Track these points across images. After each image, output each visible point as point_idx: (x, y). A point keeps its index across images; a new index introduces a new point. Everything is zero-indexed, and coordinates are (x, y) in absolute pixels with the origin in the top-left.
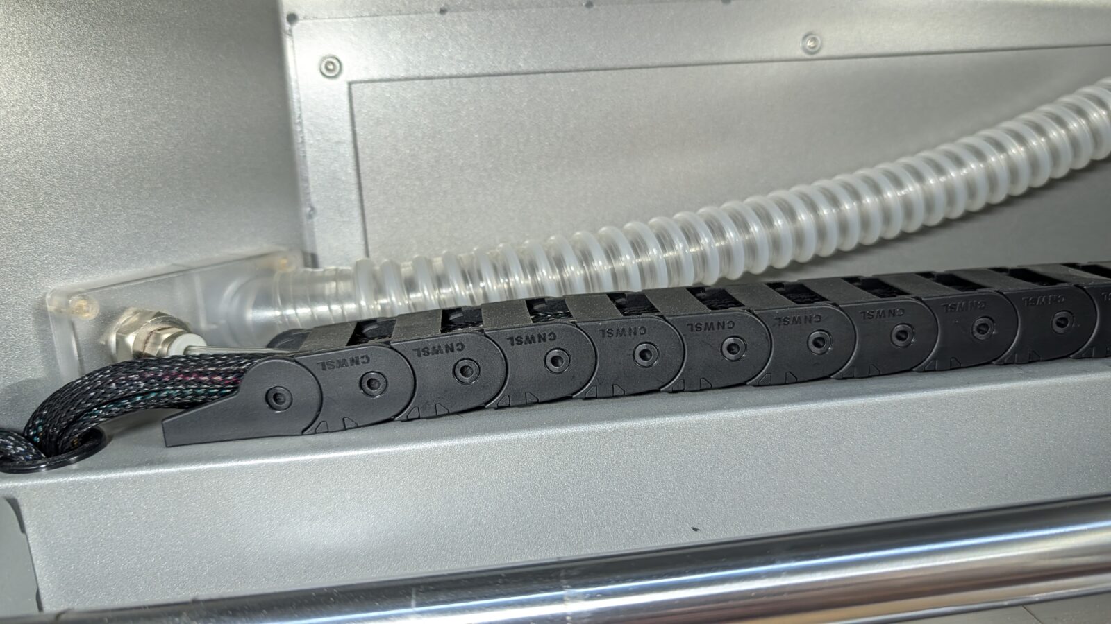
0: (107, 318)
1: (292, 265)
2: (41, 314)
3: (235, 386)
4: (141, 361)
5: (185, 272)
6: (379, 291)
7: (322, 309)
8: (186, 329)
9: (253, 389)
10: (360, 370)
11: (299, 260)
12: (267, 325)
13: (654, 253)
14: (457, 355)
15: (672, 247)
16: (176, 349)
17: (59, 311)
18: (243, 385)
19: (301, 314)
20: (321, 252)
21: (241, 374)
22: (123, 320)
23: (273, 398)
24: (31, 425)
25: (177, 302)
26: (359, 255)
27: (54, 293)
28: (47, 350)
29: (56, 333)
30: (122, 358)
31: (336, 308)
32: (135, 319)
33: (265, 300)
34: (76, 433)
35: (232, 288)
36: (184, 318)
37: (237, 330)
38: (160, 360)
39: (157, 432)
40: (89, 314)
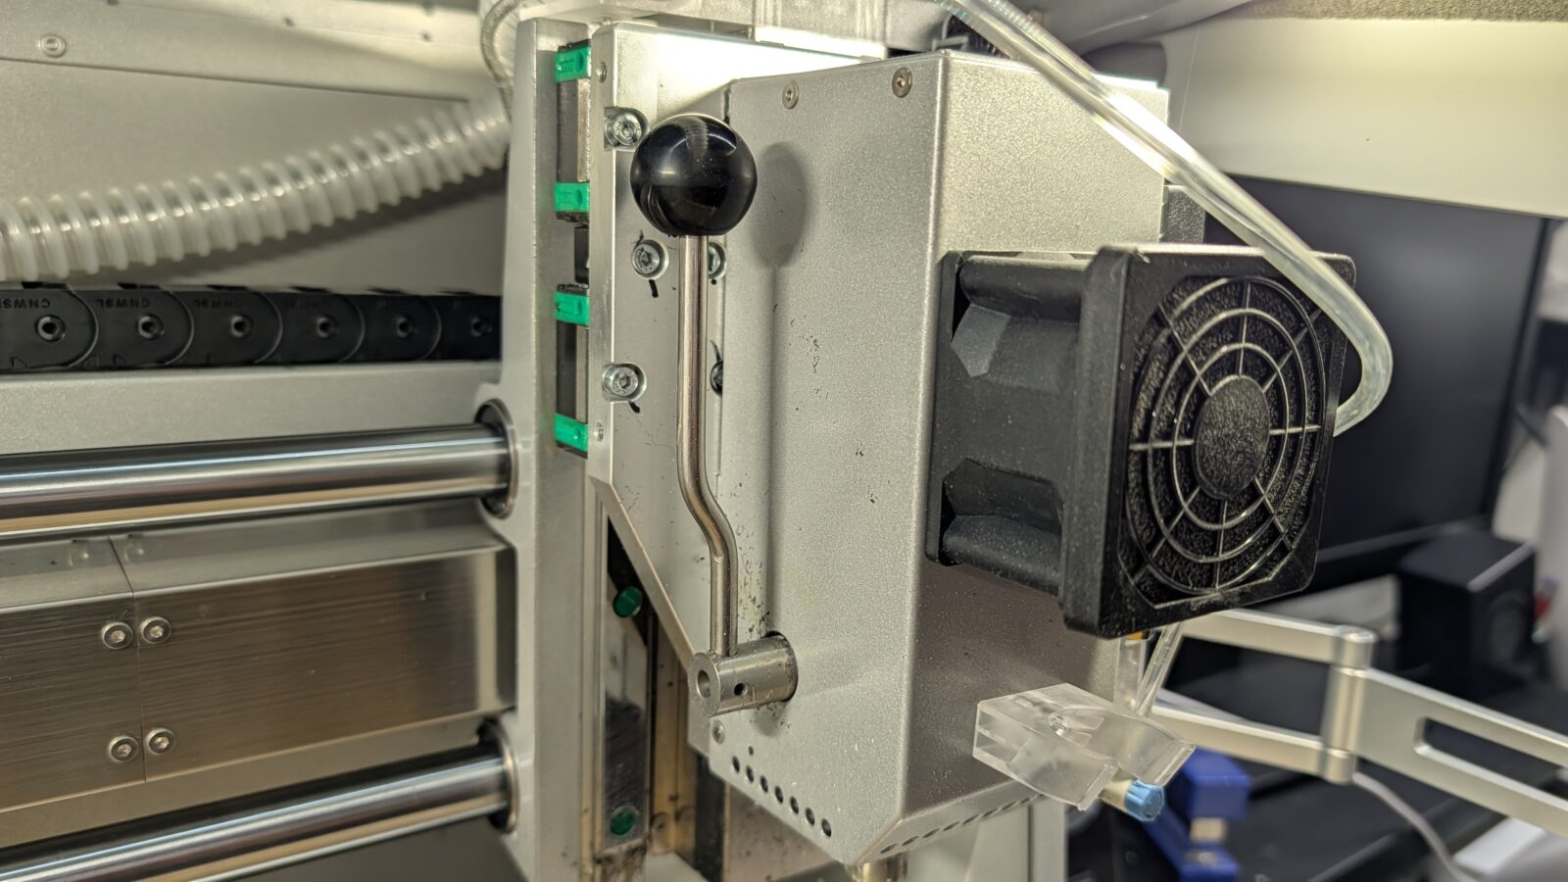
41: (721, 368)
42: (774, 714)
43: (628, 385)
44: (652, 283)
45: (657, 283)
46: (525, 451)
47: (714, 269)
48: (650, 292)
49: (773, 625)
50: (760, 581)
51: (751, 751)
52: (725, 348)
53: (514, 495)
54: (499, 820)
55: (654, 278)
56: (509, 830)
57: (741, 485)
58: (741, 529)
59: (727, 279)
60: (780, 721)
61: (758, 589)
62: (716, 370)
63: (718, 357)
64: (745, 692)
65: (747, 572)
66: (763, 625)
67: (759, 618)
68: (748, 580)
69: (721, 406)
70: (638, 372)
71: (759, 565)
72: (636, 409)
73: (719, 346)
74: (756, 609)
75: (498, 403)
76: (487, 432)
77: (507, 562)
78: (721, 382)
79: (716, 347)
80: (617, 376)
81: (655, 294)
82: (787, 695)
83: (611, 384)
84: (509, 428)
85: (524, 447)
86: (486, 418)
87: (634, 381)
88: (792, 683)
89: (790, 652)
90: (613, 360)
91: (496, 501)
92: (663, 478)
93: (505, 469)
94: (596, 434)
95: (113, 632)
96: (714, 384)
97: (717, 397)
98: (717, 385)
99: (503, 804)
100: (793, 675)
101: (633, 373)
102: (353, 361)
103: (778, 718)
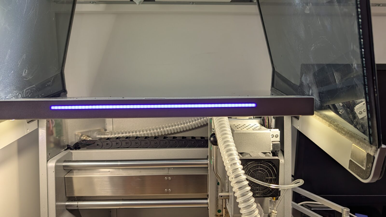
0: (82, 136)
1: (103, 131)
2: (75, 135)
3: (94, 143)
4: (85, 140)
5: (90, 131)
6: (111, 135)
7: (105, 136)
8: (90, 137)
9: (96, 144)
10: (106, 143)
11: (104, 130)
12: (99, 137)
13: (145, 132)
14: (116, 142)
15: (151, 131)
16: (89, 139)
17: (77, 134)
18: (95, 143)
19: (103, 136)
20: (107, 129)
21: (95, 142)
22: (83, 136)
23: (98, 145)
24: (73, 146)
25: (89, 134)
26: (112, 130)
27: (77, 132)
28: (75, 138)
29: (76, 137)
30: (83, 140)
31: (107, 136)
32: (85, 136)
33: (99, 135)
34: (78, 147)
35: (96, 133)
36: (90, 136)
37: (96, 138)
38: (87, 140)
39: (86, 148)
40: (80, 135)
64: (222, 197)
82: (229, 198)
89: (229, 194)
95: (166, 178)
99: (207, 206)
100: (229, 196)
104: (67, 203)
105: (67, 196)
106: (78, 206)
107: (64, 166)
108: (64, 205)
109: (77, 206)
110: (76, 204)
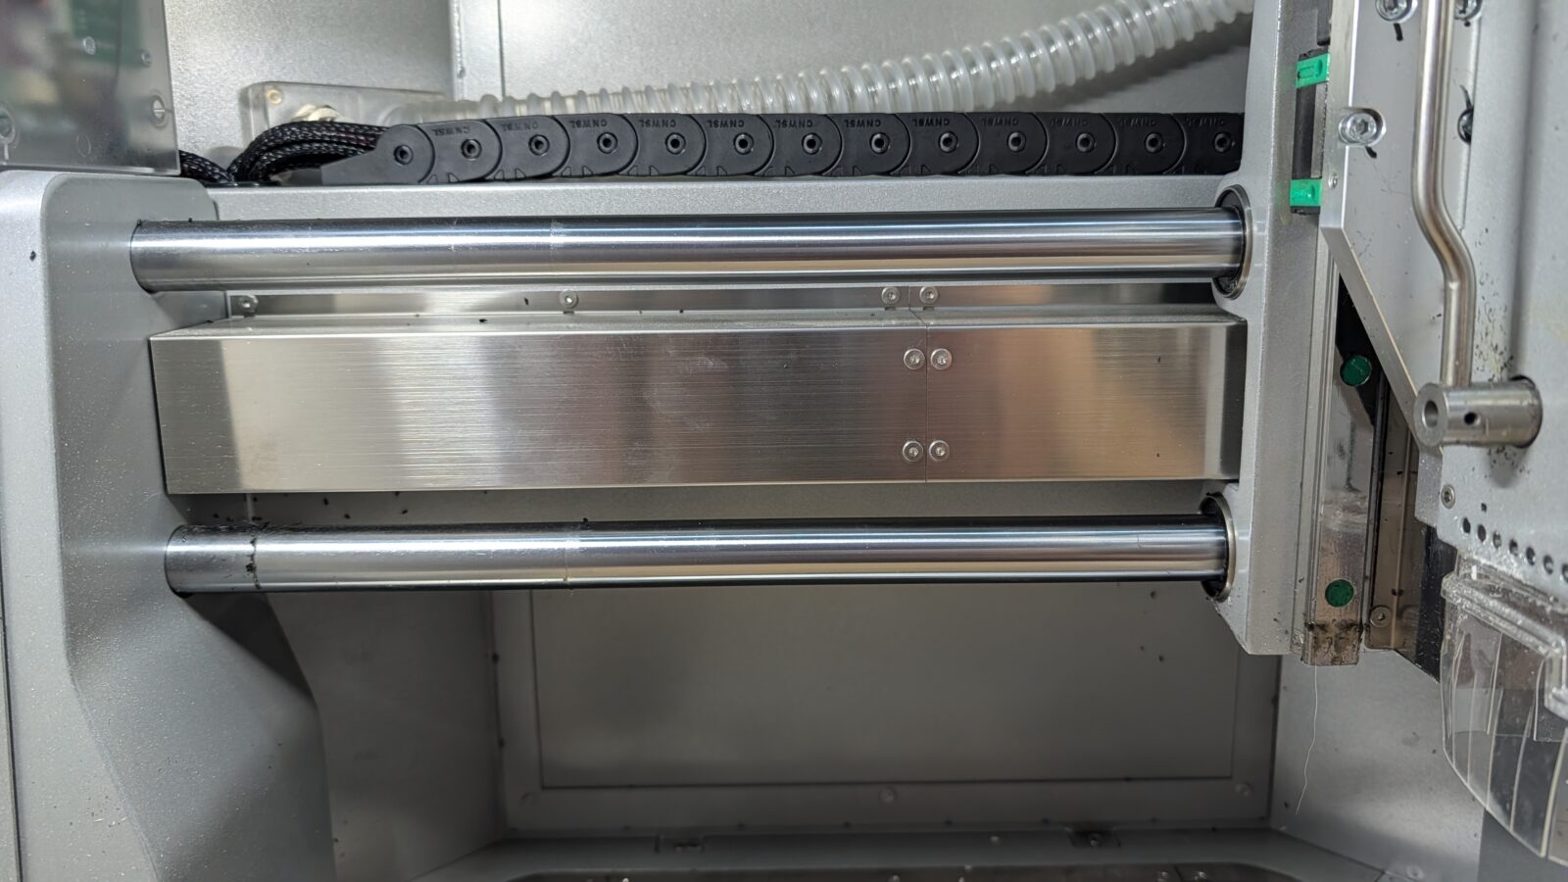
3: (375, 142)
9: (384, 147)
17: (257, 98)
18: (380, 143)
21: (379, 137)
23: (400, 153)
24: (229, 167)
41: (1471, 119)
42: (1513, 463)
43: (1366, 130)
44: (1397, 27)
45: (1402, 27)
46: (1260, 234)
47: (1469, 11)
48: (1394, 35)
49: (1516, 369)
50: (1504, 327)
51: (1484, 507)
52: (1477, 92)
53: (1247, 275)
54: (1214, 586)
55: (1400, 22)
56: (1223, 599)
57: (1487, 230)
58: (1485, 276)
59: (1483, 21)
60: (1519, 468)
61: (1502, 335)
62: (1465, 118)
63: (1468, 102)
64: (1478, 422)
65: (1490, 320)
66: (1505, 371)
67: (1501, 364)
68: (1490, 329)
69: (1469, 155)
70: (1377, 118)
71: (1503, 308)
72: (1373, 154)
73: (1470, 93)
74: (1498, 357)
75: (1240, 189)
76: (1225, 215)
77: (1238, 337)
78: (1471, 131)
79: (1466, 92)
80: (1354, 122)
81: (1400, 37)
82: (1528, 437)
83: (1347, 131)
84: (1246, 210)
85: (1260, 231)
86: (1228, 204)
87: (1372, 127)
88: (1535, 423)
89: (1537, 395)
90: (1350, 104)
91: (1229, 279)
92: (1399, 226)
93: (1241, 250)
94: (1330, 183)
95: (913, 357)
96: (1463, 133)
97: (1465, 145)
98: (1466, 134)
99: (1220, 572)
100: (1537, 417)
101: (1371, 119)
102: (1109, 173)
103: (1517, 466)
104: (175, 548)
105: (170, 491)
106: (259, 567)
107: (141, 263)
108: (151, 557)
109: (248, 561)
110: (238, 555)
